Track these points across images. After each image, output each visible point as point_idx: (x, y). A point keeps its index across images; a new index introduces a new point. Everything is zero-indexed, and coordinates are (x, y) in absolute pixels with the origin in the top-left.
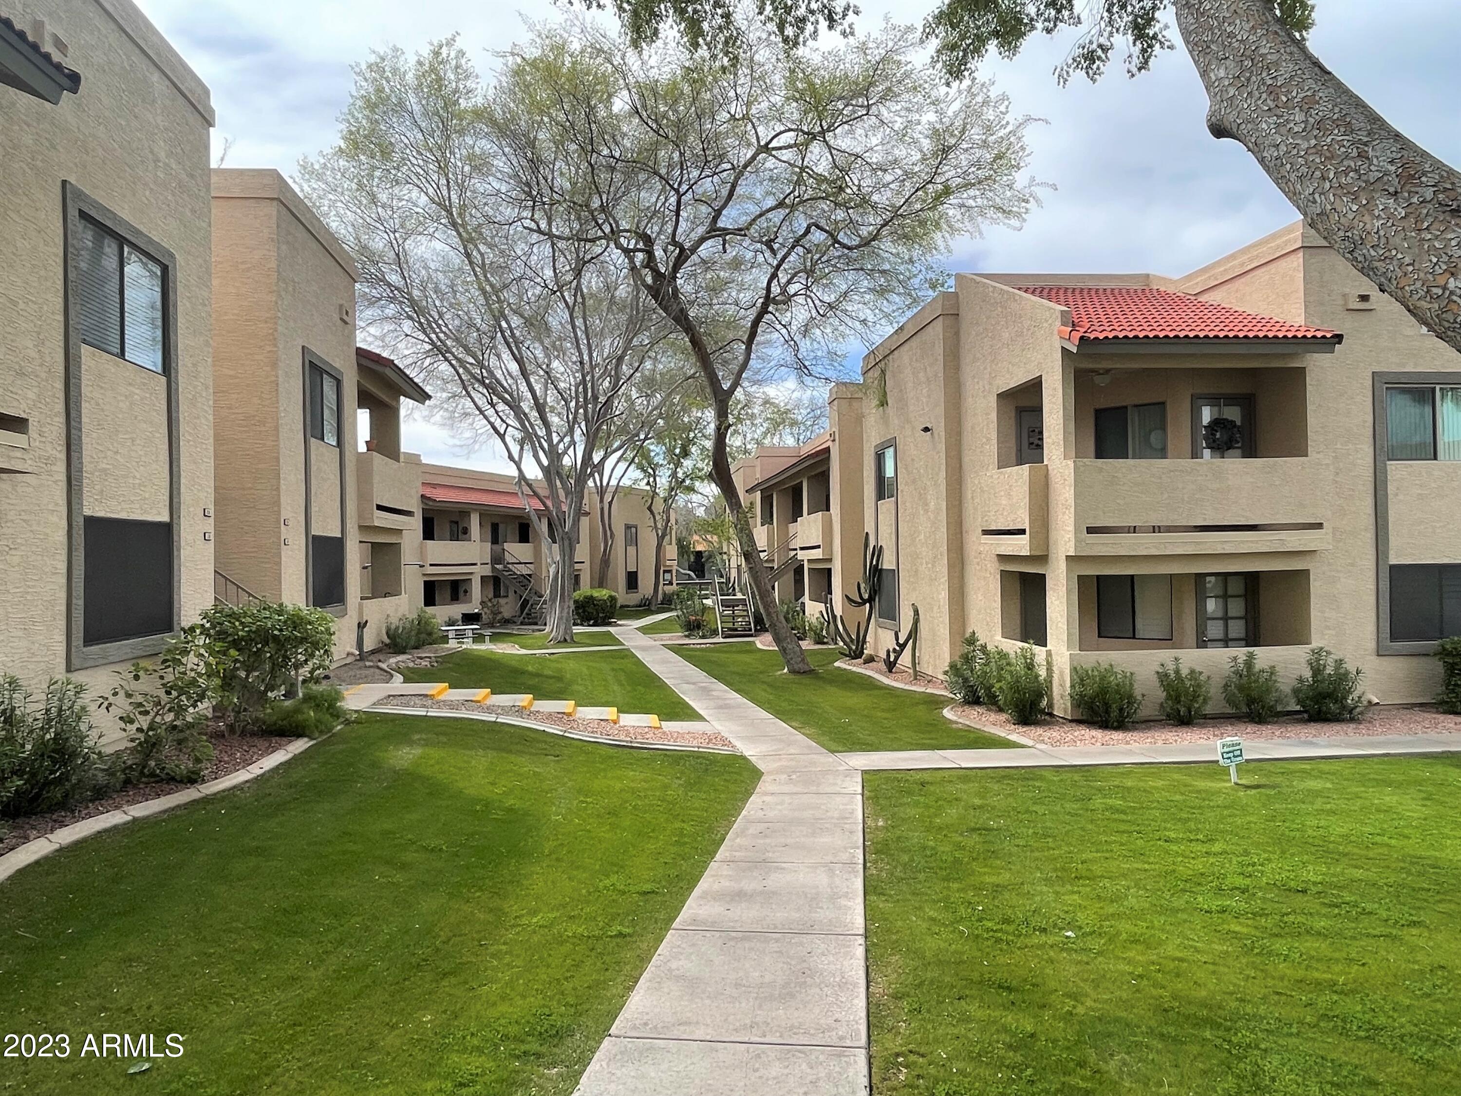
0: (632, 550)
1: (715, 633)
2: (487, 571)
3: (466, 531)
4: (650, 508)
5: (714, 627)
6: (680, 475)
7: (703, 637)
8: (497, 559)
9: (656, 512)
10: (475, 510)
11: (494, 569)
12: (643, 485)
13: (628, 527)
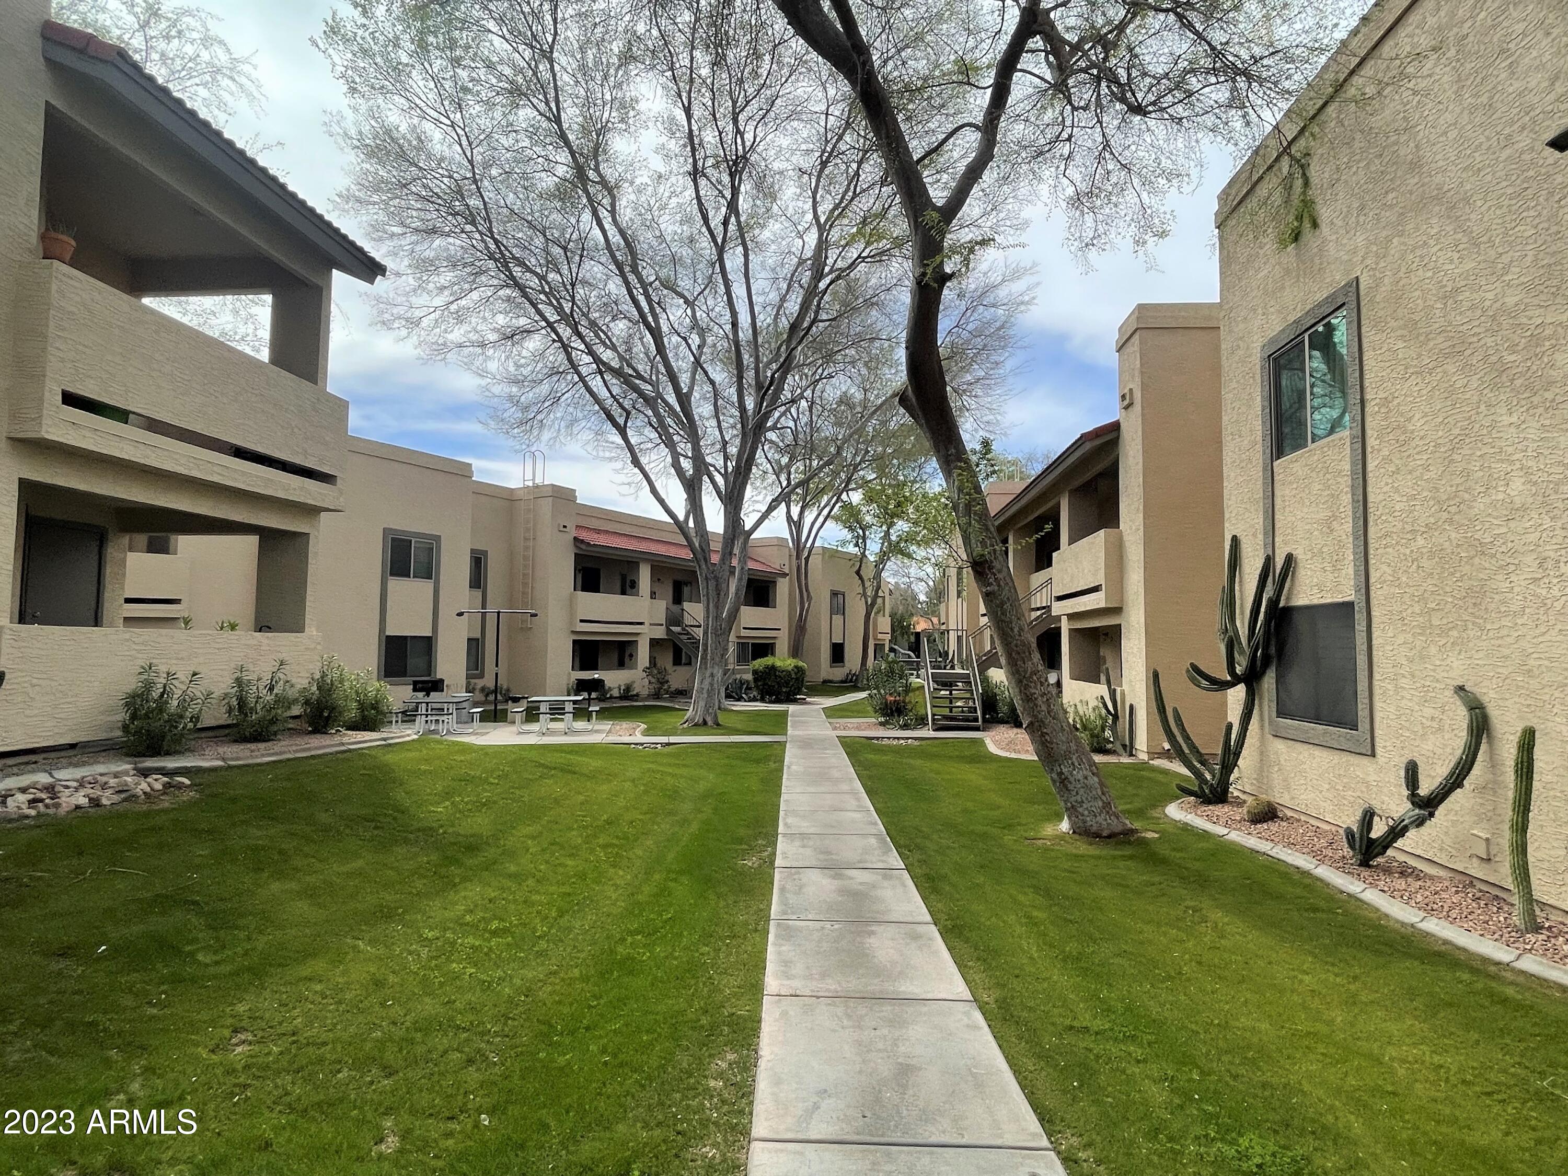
0: (838, 619)
1: (921, 721)
2: (660, 633)
3: (634, 585)
4: (858, 573)
5: (922, 712)
6: (893, 538)
7: (905, 727)
8: (674, 619)
9: (865, 578)
10: (646, 560)
11: (668, 630)
12: (852, 549)
13: (834, 594)
